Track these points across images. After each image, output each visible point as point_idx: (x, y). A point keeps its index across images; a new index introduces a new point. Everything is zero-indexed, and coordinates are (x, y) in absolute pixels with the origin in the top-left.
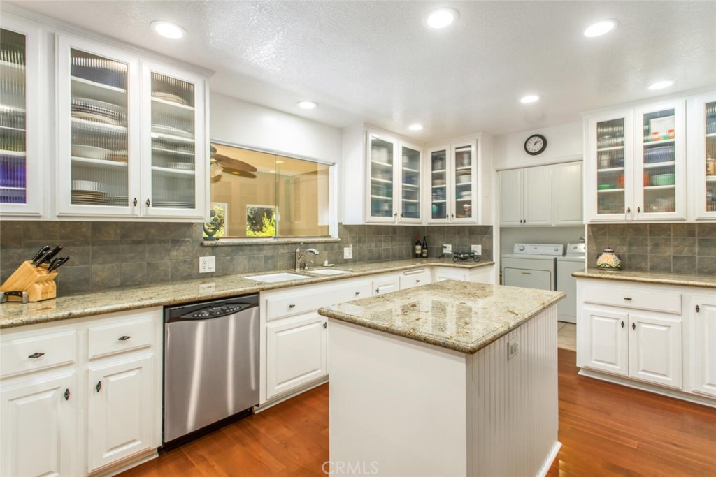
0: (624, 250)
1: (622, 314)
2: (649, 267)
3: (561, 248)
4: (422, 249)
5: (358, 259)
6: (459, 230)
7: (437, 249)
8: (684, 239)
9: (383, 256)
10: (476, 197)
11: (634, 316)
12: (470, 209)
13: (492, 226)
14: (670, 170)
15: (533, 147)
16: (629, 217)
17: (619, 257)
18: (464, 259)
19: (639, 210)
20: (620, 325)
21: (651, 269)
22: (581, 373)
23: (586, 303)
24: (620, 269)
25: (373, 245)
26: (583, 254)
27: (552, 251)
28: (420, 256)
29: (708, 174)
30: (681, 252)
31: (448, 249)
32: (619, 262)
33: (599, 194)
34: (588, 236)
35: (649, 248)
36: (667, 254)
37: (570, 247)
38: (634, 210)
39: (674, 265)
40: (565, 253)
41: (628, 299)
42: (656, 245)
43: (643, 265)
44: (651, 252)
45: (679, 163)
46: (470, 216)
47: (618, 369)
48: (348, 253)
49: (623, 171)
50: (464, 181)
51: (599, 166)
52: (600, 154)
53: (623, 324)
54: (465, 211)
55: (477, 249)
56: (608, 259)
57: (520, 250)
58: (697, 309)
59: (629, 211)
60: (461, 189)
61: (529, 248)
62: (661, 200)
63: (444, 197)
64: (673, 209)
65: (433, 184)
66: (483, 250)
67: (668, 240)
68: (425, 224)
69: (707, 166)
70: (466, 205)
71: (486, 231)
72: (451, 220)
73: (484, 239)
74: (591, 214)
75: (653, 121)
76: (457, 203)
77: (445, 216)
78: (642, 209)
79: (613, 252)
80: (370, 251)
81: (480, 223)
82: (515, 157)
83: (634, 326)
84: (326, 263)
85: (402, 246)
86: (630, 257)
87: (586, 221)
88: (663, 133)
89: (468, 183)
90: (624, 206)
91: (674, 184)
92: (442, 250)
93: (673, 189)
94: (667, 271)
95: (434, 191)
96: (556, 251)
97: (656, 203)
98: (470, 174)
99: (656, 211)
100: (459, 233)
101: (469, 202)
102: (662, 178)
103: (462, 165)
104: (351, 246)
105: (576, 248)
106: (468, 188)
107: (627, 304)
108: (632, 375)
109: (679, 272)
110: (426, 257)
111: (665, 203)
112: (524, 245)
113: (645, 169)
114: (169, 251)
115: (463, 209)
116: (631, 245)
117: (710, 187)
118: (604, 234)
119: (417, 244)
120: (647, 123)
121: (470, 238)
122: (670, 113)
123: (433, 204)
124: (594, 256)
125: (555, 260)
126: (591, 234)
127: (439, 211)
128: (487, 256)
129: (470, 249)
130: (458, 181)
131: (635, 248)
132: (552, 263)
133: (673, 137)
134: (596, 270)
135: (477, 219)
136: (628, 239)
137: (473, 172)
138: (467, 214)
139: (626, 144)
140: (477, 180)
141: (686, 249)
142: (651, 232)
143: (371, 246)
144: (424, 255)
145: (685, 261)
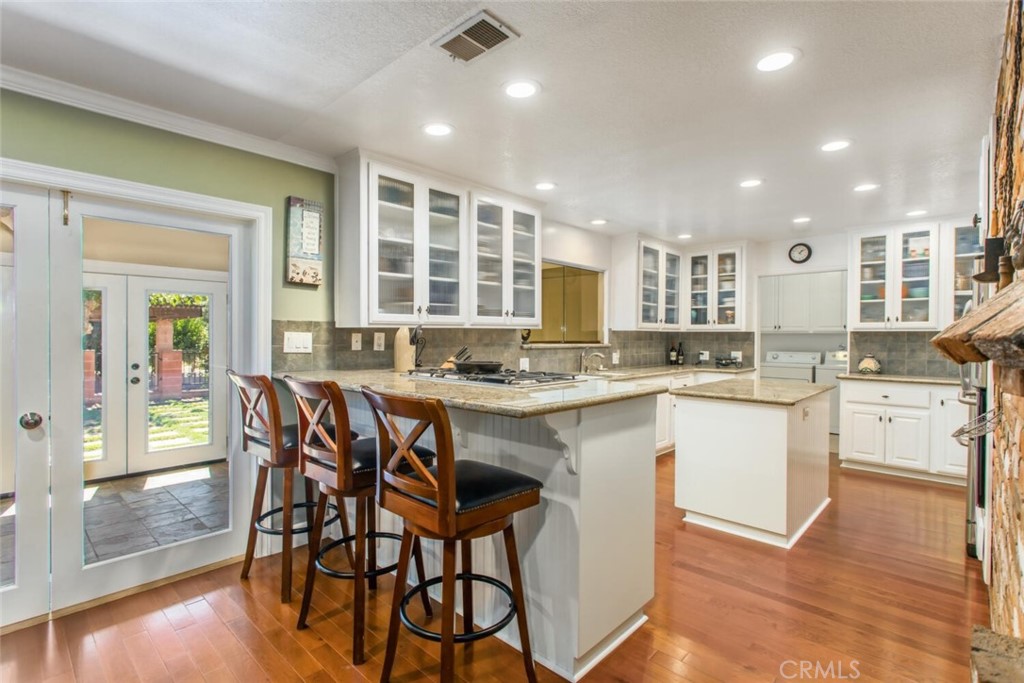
0: (883, 355)
1: (880, 410)
2: (905, 370)
3: (818, 356)
4: (678, 355)
5: (624, 364)
6: (718, 336)
7: (694, 356)
9: (642, 362)
10: (740, 304)
11: (891, 412)
12: (733, 316)
13: (753, 333)
14: (925, 284)
15: (796, 256)
16: (888, 325)
17: (879, 362)
18: (726, 366)
19: (897, 320)
20: (878, 419)
22: (843, 465)
23: (849, 402)
24: (879, 372)
25: (634, 350)
26: (845, 362)
27: (809, 359)
28: (676, 363)
29: (956, 289)
31: (706, 356)
32: (879, 366)
33: (862, 304)
34: (851, 343)
35: (907, 354)
36: (922, 359)
37: (829, 356)
38: (893, 319)
39: (928, 369)
40: (823, 361)
41: (886, 397)
42: (913, 351)
43: (901, 369)
44: (908, 357)
45: (932, 278)
46: (733, 322)
47: (876, 458)
48: (616, 358)
49: (884, 284)
50: (727, 287)
51: (863, 278)
52: (863, 267)
53: (881, 419)
54: (727, 317)
55: (738, 355)
56: (869, 364)
57: (774, 358)
58: (942, 403)
59: (888, 320)
60: (723, 295)
61: (784, 357)
62: (917, 310)
63: (705, 302)
64: (926, 319)
65: (693, 289)
66: (744, 357)
68: (683, 330)
69: (956, 282)
70: (729, 312)
71: (748, 337)
72: (713, 326)
73: (745, 346)
74: (855, 323)
75: (911, 240)
76: (719, 309)
77: (705, 322)
78: (900, 319)
79: (873, 357)
80: (632, 356)
81: (744, 330)
82: (779, 265)
83: (890, 420)
84: (601, 368)
85: (656, 352)
86: (890, 362)
87: (850, 329)
88: (921, 251)
89: (732, 290)
90: (884, 315)
91: (928, 296)
92: (699, 357)
93: (927, 301)
94: (922, 374)
95: (694, 297)
96: (814, 359)
97: (913, 314)
98: (734, 280)
99: (912, 320)
100: (717, 339)
101: (733, 309)
102: (918, 291)
103: (725, 271)
104: (618, 351)
105: (834, 356)
106: (731, 294)
107: (885, 401)
108: (889, 461)
109: (932, 375)
110: (682, 364)
111: (921, 313)
112: (778, 353)
113: (904, 282)
114: (502, 353)
115: (725, 315)
116: (890, 350)
117: (958, 300)
118: (866, 341)
119: (672, 351)
120: (906, 242)
121: (729, 343)
122: (926, 234)
123: (693, 309)
124: (856, 361)
125: (814, 368)
126: (853, 341)
127: (699, 317)
128: (748, 362)
129: (730, 355)
130: (720, 287)
131: (894, 353)
132: (811, 371)
133: (928, 255)
134: (858, 374)
135: (740, 325)
136: (887, 346)
137: (737, 278)
138: (730, 320)
139: (887, 258)
140: (740, 286)
142: (908, 339)
143: (634, 352)
144: (680, 362)
145: (938, 365)
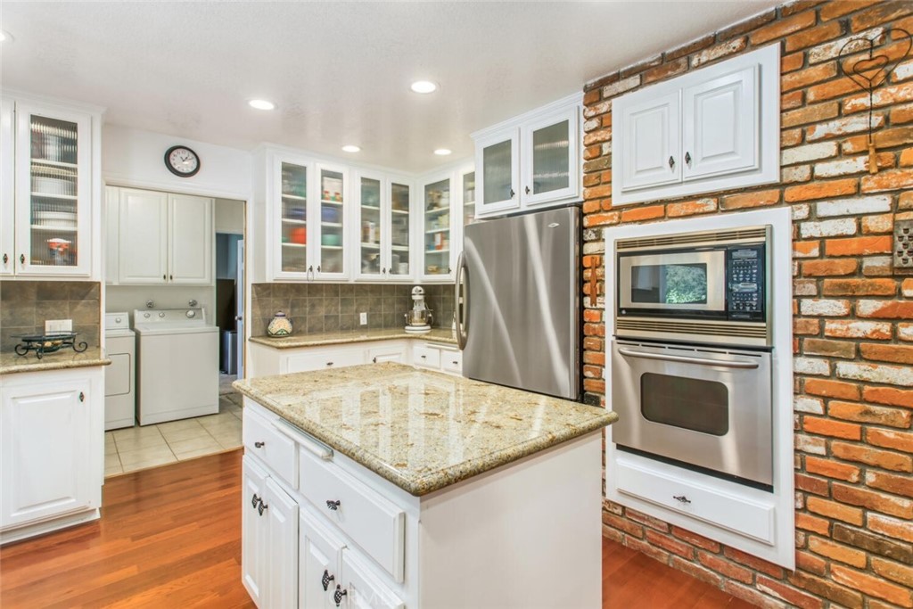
0: (290, 312)
2: (307, 329)
8: (332, 299)
10: (89, 227)
12: (75, 249)
13: (100, 283)
16: (311, 276)
17: (290, 321)
19: (319, 269)
21: (309, 331)
24: (293, 334)
29: (362, 240)
30: (330, 311)
32: (291, 326)
33: (284, 248)
34: (252, 297)
35: (307, 309)
36: (321, 314)
38: (315, 269)
39: (325, 325)
42: (313, 306)
44: (309, 313)
45: (345, 224)
49: (305, 224)
51: (284, 215)
52: (284, 201)
56: (281, 324)
59: (310, 269)
67: (321, 300)
70: (57, 240)
74: (275, 271)
78: (321, 269)
79: (284, 316)
81: (95, 278)
88: (332, 194)
90: (305, 264)
93: (341, 250)
109: (329, 331)
113: (322, 229)
116: (293, 306)
117: (364, 252)
118: (269, 295)
120: (323, 179)
122: (339, 176)
124: (259, 322)
126: (255, 296)
130: (32, 186)
131: (296, 310)
136: (290, 301)
139: (308, 195)
141: (333, 308)
145: (333, 320)
